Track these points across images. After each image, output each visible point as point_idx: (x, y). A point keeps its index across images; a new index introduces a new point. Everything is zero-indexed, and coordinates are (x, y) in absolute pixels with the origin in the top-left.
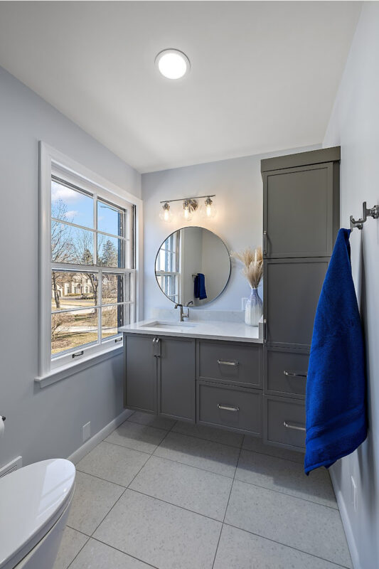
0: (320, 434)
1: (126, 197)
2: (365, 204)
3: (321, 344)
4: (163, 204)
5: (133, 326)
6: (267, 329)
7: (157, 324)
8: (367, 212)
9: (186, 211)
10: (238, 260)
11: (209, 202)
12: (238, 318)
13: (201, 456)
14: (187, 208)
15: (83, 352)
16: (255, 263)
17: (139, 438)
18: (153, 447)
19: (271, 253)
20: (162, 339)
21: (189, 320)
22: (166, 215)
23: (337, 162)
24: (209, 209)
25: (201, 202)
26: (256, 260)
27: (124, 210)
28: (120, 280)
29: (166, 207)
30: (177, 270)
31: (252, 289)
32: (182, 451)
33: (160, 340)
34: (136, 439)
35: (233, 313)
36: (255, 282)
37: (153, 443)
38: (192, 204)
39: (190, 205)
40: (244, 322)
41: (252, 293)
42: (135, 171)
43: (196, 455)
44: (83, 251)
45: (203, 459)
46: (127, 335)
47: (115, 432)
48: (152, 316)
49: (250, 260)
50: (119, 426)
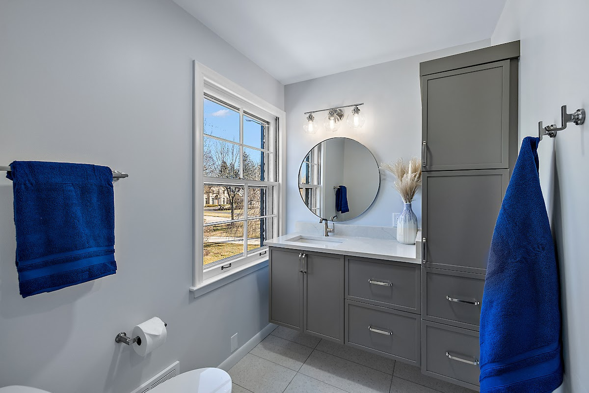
0: (499, 373)
1: (268, 110)
2: (564, 108)
3: (500, 269)
4: (308, 115)
5: (276, 240)
6: (426, 249)
7: (301, 239)
8: (566, 118)
9: (332, 122)
10: (388, 172)
11: (357, 110)
12: (389, 234)
13: (348, 379)
14: (332, 118)
15: (230, 264)
16: (409, 176)
17: (284, 354)
18: (298, 364)
19: (431, 165)
20: (309, 255)
21: (334, 236)
22: (310, 126)
23: (515, 60)
24: (356, 118)
25: (348, 112)
26: (410, 172)
27: (268, 123)
28: (263, 193)
29: (311, 118)
30: (319, 183)
31: (405, 203)
32: (329, 371)
33: (306, 255)
34: (280, 354)
35: (382, 229)
36: (409, 195)
37: (298, 359)
38: (337, 113)
39: (335, 115)
40: (396, 239)
41: (405, 208)
42: (279, 82)
43: (344, 378)
44: (220, 163)
45: (353, 383)
46: (272, 249)
47: (260, 346)
48: (295, 230)
49: (403, 173)
50: (264, 339)
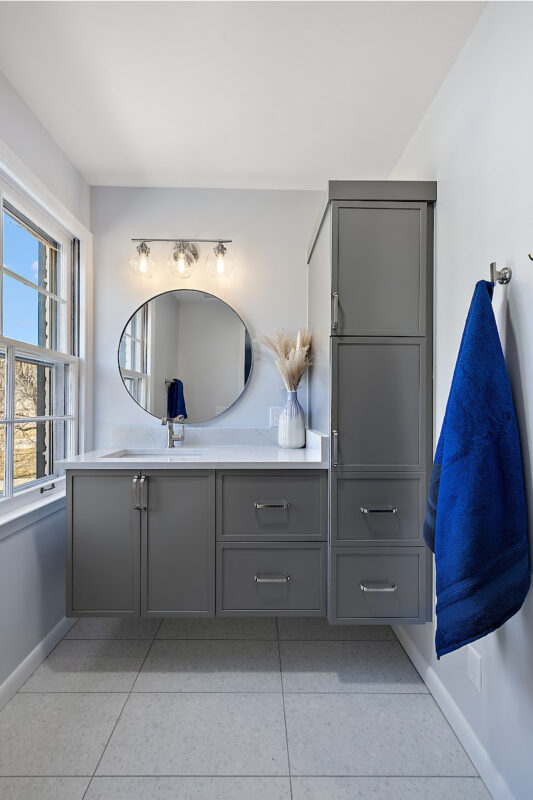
4: (139, 244)
6: (337, 445)
7: (126, 454)
9: (182, 261)
10: (264, 348)
11: (221, 249)
12: (269, 439)
13: (220, 670)
14: (182, 255)
16: (298, 351)
17: (99, 667)
18: (130, 676)
20: (151, 477)
21: (182, 445)
22: (143, 264)
24: (221, 260)
25: (206, 250)
26: (298, 346)
27: (55, 244)
29: (143, 248)
30: (144, 371)
31: (289, 391)
32: (185, 670)
33: (147, 478)
34: (90, 670)
35: (256, 430)
36: (294, 380)
37: (127, 669)
38: (188, 249)
39: (187, 251)
40: (277, 445)
41: (289, 398)
43: (211, 671)
45: (226, 674)
46: (73, 475)
50: (49, 655)
